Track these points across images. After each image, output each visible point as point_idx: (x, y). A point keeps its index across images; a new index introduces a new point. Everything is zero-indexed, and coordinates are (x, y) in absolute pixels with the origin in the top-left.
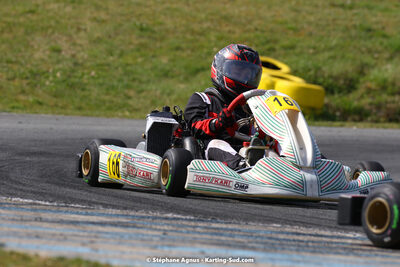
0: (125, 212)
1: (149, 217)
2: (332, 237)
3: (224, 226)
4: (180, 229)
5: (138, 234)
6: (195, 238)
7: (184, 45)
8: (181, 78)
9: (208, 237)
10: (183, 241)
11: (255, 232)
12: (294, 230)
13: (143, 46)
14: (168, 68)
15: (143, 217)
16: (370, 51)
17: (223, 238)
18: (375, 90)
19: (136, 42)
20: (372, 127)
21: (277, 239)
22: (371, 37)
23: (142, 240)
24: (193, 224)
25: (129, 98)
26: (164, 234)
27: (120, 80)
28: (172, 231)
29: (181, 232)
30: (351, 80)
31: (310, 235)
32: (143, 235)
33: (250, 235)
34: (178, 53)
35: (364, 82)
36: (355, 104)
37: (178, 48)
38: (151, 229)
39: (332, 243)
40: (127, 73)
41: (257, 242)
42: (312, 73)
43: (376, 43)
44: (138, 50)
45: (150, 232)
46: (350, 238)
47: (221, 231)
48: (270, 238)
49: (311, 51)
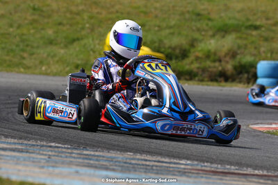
0: (20, 141)
1: (38, 146)
2: (170, 163)
3: (92, 153)
4: (60, 155)
5: (30, 158)
6: (71, 162)
7: (65, 22)
8: (62, 45)
9: (81, 160)
10: (63, 163)
11: (114, 158)
12: (143, 158)
13: (34, 21)
14: (52, 38)
15: (34, 145)
16: (198, 30)
17: (92, 162)
18: (201, 58)
19: (30, 18)
20: (198, 84)
21: (130, 164)
22: (199, 20)
23: (33, 162)
24: (69, 151)
25: (24, 58)
26: (49, 158)
27: (17, 46)
28: (54, 156)
29: (61, 157)
30: (185, 50)
31: (155, 161)
32: (34, 158)
33: (111, 159)
34: (60, 27)
35: (194, 52)
36: (187, 67)
37: (60, 24)
38: (39, 154)
39: (170, 167)
40: (23, 41)
41: (116, 166)
42: (157, 45)
43: (203, 24)
44: (31, 24)
45: (39, 156)
46: (183, 164)
47: (90, 157)
48: (125, 163)
49: (156, 28)
